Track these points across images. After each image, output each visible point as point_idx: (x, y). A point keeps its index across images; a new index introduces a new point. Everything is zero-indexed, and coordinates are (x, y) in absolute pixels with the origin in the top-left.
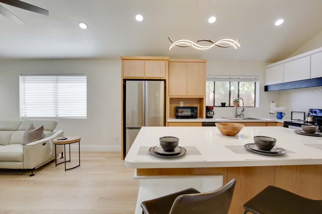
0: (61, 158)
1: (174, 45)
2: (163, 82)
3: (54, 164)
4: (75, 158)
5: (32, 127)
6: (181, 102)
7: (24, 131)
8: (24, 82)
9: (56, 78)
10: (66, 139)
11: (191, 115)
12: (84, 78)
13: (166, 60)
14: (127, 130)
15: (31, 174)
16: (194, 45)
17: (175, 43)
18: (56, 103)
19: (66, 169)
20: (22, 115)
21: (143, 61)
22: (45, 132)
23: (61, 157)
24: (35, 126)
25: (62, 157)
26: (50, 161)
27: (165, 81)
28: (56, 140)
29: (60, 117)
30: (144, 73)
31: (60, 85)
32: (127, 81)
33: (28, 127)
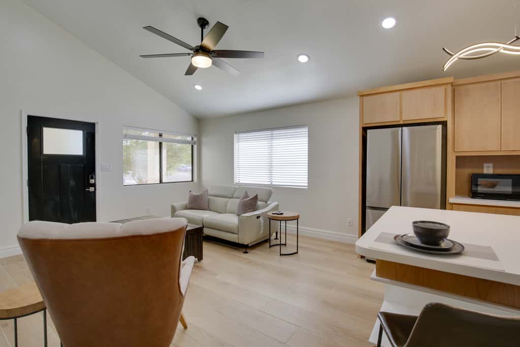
0: (275, 239)
1: (457, 59)
2: (440, 127)
3: (268, 245)
4: (291, 241)
5: (246, 196)
6: (485, 165)
7: (239, 200)
8: (239, 141)
9: (270, 133)
10: (281, 214)
11: (512, 192)
12: (305, 131)
13: (447, 84)
14: (368, 211)
15: (245, 251)
16: (505, 49)
17: (457, 55)
18: (271, 166)
19: (282, 253)
20: (236, 181)
21: (398, 93)
22: (259, 203)
23: (275, 237)
24: (249, 194)
25: (277, 238)
26: (263, 240)
27: (444, 124)
28: (270, 214)
29: (274, 185)
30: (401, 113)
31: (275, 142)
32: (368, 131)
33: (243, 195)
